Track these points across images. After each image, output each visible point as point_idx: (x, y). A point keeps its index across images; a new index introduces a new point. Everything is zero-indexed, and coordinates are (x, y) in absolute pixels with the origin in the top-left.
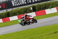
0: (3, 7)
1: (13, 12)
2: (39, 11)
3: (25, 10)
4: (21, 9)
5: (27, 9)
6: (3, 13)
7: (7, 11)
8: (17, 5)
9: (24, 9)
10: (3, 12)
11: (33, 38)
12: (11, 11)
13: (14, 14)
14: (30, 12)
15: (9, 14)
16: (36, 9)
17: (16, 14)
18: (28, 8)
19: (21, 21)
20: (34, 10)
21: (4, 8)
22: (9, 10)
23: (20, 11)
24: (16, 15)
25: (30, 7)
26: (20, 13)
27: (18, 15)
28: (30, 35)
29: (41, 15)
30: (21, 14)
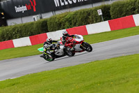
0: (32, 8)
1: (57, 20)
2: (118, 17)
3: (85, 15)
4: (76, 14)
5: (89, 13)
6: (32, 24)
7: (41, 18)
8: (66, 3)
9: (82, 13)
10: (33, 21)
11: (103, 83)
12: (51, 19)
14: (96, 22)
15: (46, 25)
16: (111, 13)
17: (64, 25)
18: (92, 11)
19: (45, 50)
20: (107, 15)
21: (35, 10)
22: (47, 16)
23: (74, 18)
24: (64, 29)
25: (96, 10)
26: (73, 24)
27: (68, 27)
29: (124, 28)
30: (75, 25)
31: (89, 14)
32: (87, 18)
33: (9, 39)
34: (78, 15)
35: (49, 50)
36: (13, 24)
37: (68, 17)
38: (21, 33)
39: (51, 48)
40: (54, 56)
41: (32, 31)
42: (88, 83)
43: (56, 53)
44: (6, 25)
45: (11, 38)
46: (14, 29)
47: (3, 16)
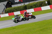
1: (30, 5)
4: (37, 3)
6: (21, 6)
7: (24, 4)
10: (21, 5)
12: (28, 5)
13: (31, 7)
15: (26, 7)
17: (33, 7)
19: (15, 19)
21: (22, 2)
23: (36, 4)
25: (45, 1)
26: (36, 6)
28: (45, 26)
31: (42, 3)
32: (41, 4)
33: (12, 12)
34: (38, 3)
35: (16, 19)
36: (14, 7)
37: (34, 4)
38: (17, 10)
39: (17, 18)
40: (18, 21)
41: (21, 9)
42: (42, 28)
43: (19, 20)
44: (11, 7)
45: (13, 12)
46: (14, 9)
47: (10, 4)
